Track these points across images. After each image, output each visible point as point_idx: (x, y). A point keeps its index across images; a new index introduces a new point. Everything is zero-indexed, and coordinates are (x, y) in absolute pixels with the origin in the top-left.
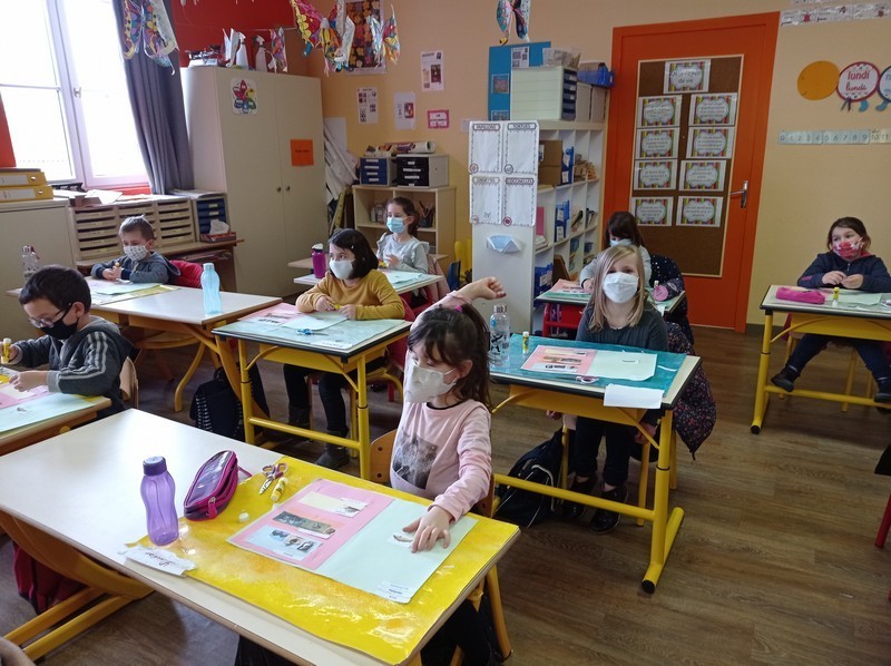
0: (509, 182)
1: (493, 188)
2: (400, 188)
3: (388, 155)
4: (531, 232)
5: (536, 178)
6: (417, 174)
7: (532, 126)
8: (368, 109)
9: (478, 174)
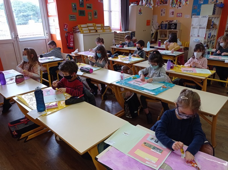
0: (200, 28)
1: (196, 29)
2: (170, 30)
3: (167, 23)
4: (204, 38)
5: (206, 27)
6: (174, 27)
7: (207, 17)
8: (163, 13)
9: (193, 26)
